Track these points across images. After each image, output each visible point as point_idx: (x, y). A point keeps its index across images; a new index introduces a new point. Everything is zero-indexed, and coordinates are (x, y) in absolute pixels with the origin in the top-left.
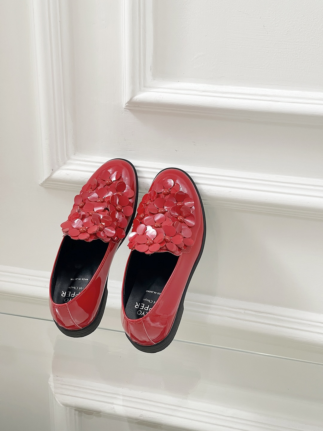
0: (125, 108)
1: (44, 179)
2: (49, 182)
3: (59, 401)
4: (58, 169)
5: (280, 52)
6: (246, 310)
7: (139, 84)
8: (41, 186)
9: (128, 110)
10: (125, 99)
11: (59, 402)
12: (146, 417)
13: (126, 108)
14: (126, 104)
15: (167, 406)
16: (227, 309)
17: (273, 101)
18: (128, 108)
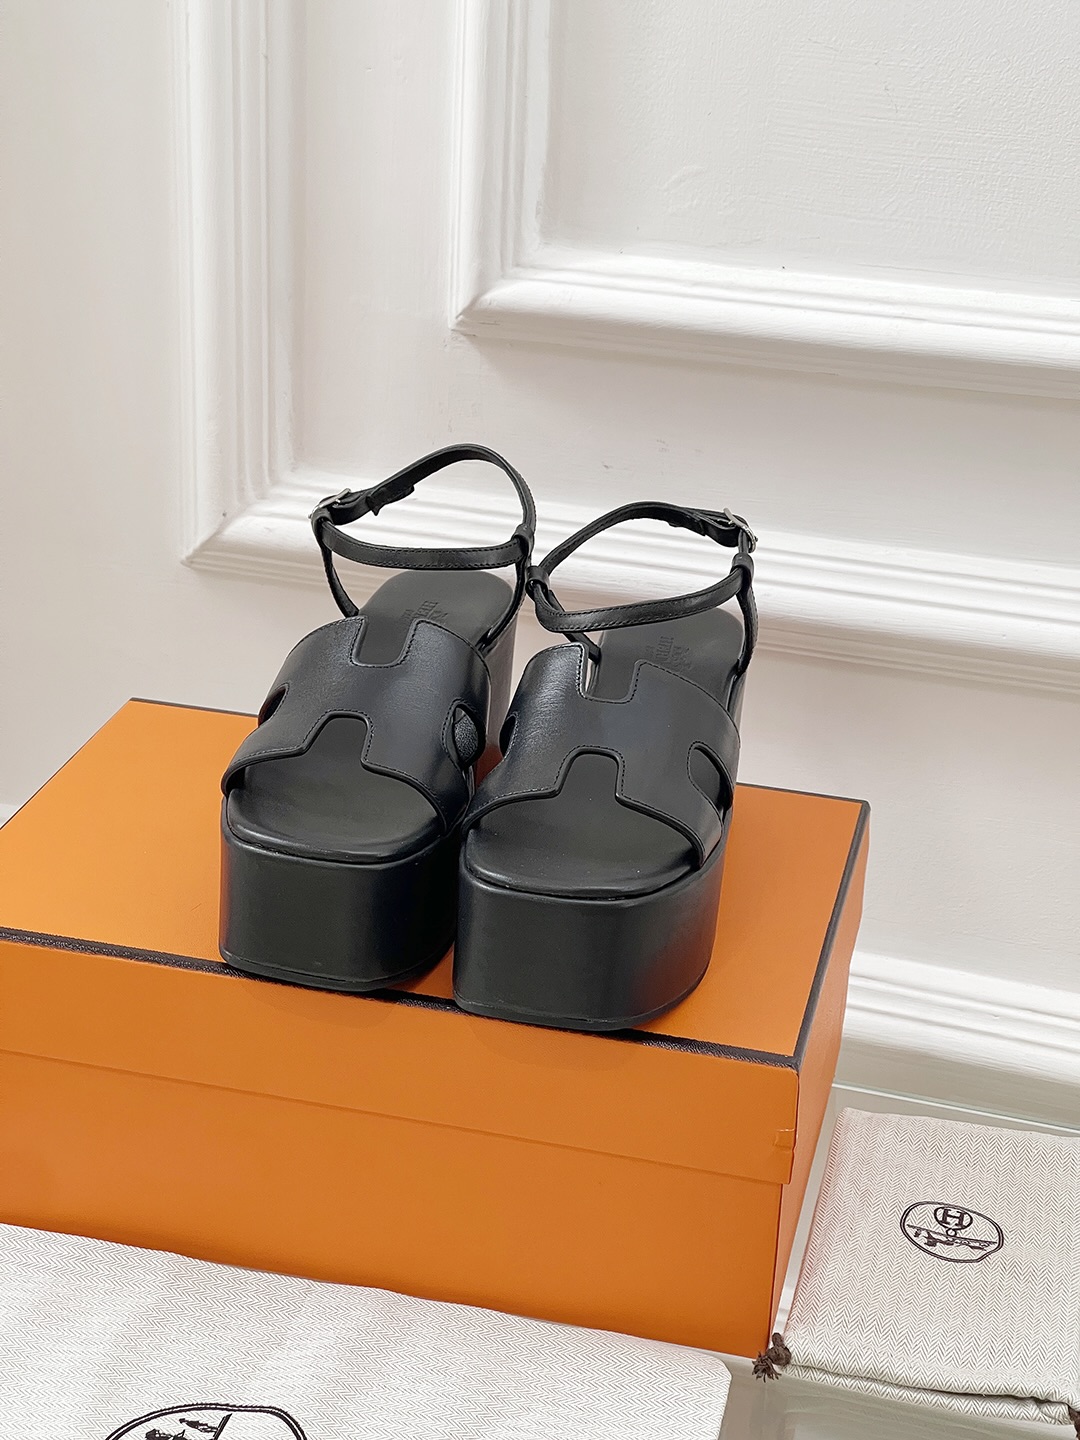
0: (453, 328)
1: (198, 544)
2: (212, 553)
4: (241, 512)
5: (931, 169)
7: (502, 255)
8: (186, 566)
9: (462, 338)
10: (456, 301)
13: (457, 328)
14: (457, 317)
17: (906, 318)
18: (462, 329)
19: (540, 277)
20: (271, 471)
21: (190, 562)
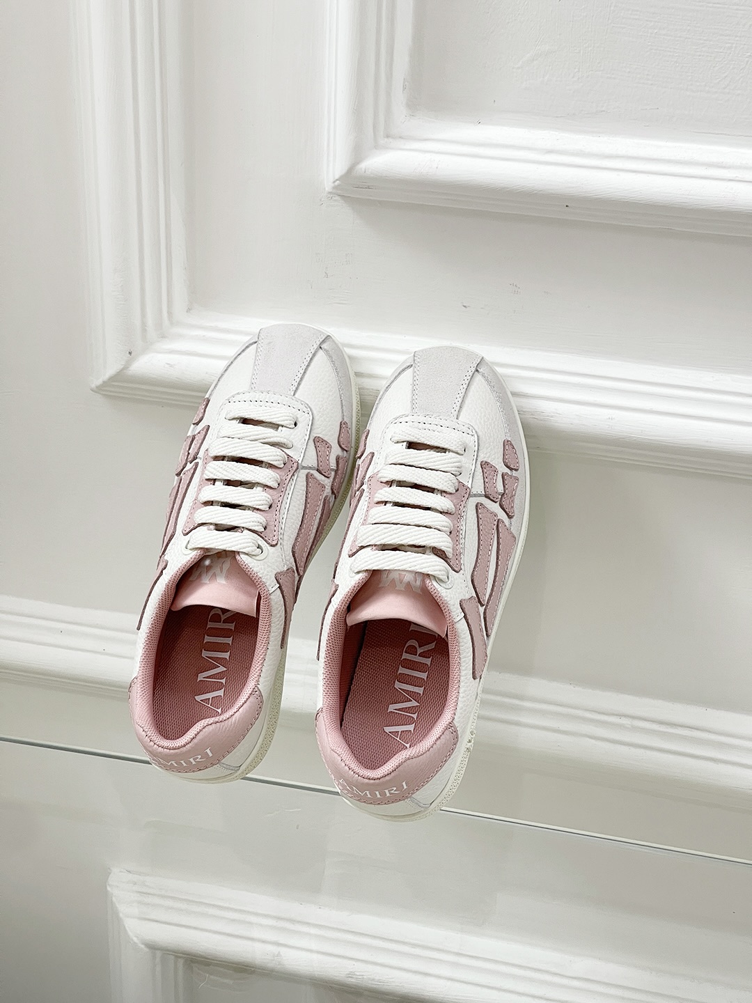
0: (331, 190)
1: (106, 377)
3: (137, 937)
4: (145, 350)
6: (633, 717)
9: (337, 198)
11: (135, 939)
12: (363, 978)
13: (334, 191)
14: (334, 182)
15: (418, 951)
16: (588, 715)
17: (740, 181)
18: (338, 191)
19: (407, 147)
20: (170, 313)
21: (98, 390)
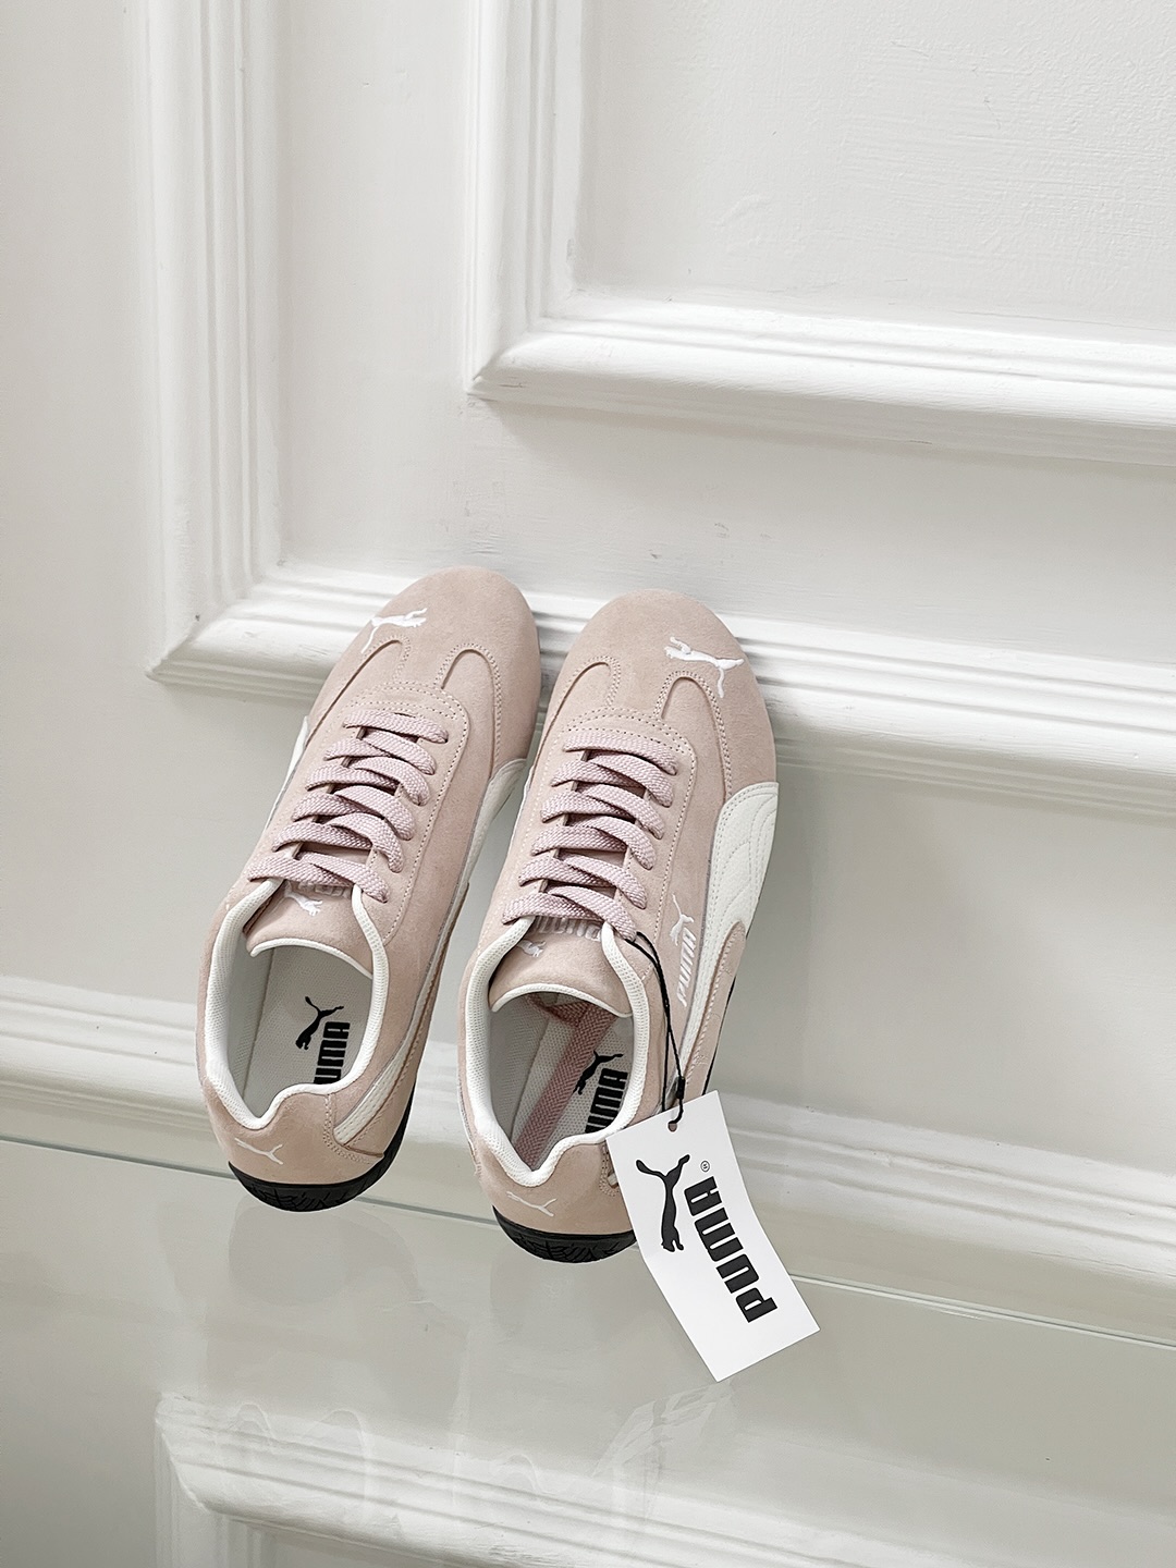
0: (469, 392)
1: (165, 653)
2: (184, 664)
3: (192, 1490)
4: (218, 615)
5: (1042, 196)
6: (896, 1153)
7: (528, 303)
8: (153, 679)
9: (482, 404)
10: (472, 360)
11: (191, 1495)
12: (516, 1556)
13: (476, 392)
14: (474, 378)
16: (828, 1149)
17: (1013, 374)
18: (482, 393)
19: (573, 329)
20: (254, 565)
21: (156, 675)
